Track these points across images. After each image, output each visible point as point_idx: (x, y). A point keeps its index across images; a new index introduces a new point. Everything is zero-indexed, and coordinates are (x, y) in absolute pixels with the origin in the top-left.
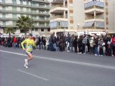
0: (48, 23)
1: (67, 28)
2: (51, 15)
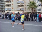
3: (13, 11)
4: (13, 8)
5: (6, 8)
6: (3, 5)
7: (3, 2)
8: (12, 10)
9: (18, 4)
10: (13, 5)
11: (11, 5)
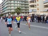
0: (28, 10)
1: (36, 12)
2: (29, 7)
6: (27, 6)
7: (27, 3)
9: (44, 4)
10: (38, 5)
11: (36, 5)
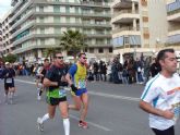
0: (109, 39)
1: (139, 46)
2: (113, 26)
3: (147, 46)
4: (147, 36)
5: (118, 36)
6: (104, 23)
8: (144, 42)
10: (146, 19)
11: (138, 21)
